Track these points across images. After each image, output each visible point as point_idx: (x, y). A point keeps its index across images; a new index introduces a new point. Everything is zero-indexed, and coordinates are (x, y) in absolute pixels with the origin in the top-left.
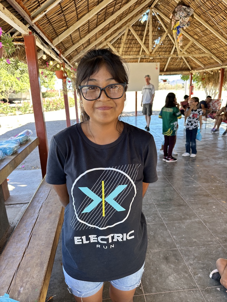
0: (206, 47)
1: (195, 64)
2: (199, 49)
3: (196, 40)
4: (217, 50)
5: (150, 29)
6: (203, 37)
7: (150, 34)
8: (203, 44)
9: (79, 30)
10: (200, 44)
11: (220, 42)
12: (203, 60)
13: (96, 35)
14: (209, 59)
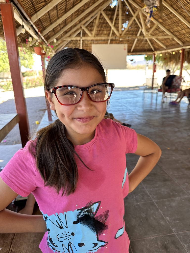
0: (169, 30)
1: (158, 45)
2: (163, 32)
3: (160, 23)
4: (179, 32)
5: (119, 13)
6: (167, 20)
7: (120, 17)
8: (166, 27)
9: (57, 9)
10: (164, 27)
11: (182, 25)
12: (166, 42)
13: (72, 17)
14: (171, 41)
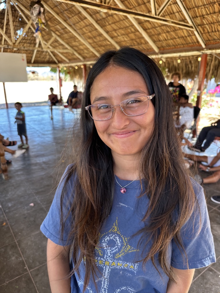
1: (61, 58)
4: (78, 47)
5: (10, 18)
6: (64, 34)
7: (11, 23)
10: (63, 40)
12: (67, 55)
14: (72, 55)
